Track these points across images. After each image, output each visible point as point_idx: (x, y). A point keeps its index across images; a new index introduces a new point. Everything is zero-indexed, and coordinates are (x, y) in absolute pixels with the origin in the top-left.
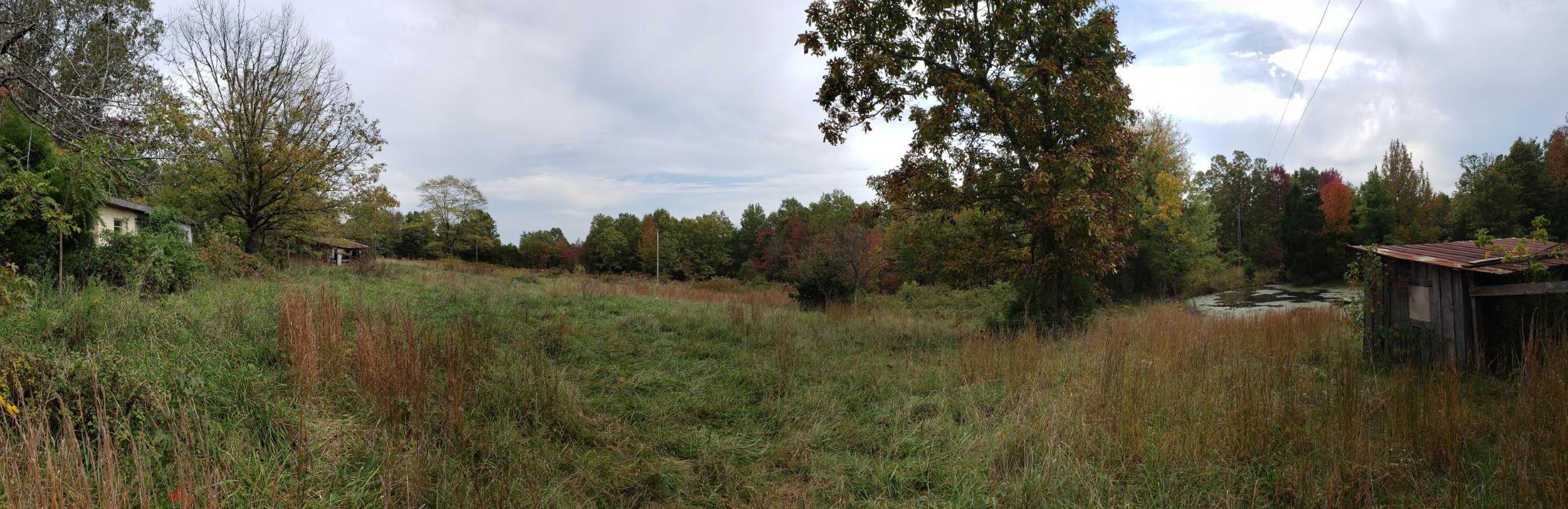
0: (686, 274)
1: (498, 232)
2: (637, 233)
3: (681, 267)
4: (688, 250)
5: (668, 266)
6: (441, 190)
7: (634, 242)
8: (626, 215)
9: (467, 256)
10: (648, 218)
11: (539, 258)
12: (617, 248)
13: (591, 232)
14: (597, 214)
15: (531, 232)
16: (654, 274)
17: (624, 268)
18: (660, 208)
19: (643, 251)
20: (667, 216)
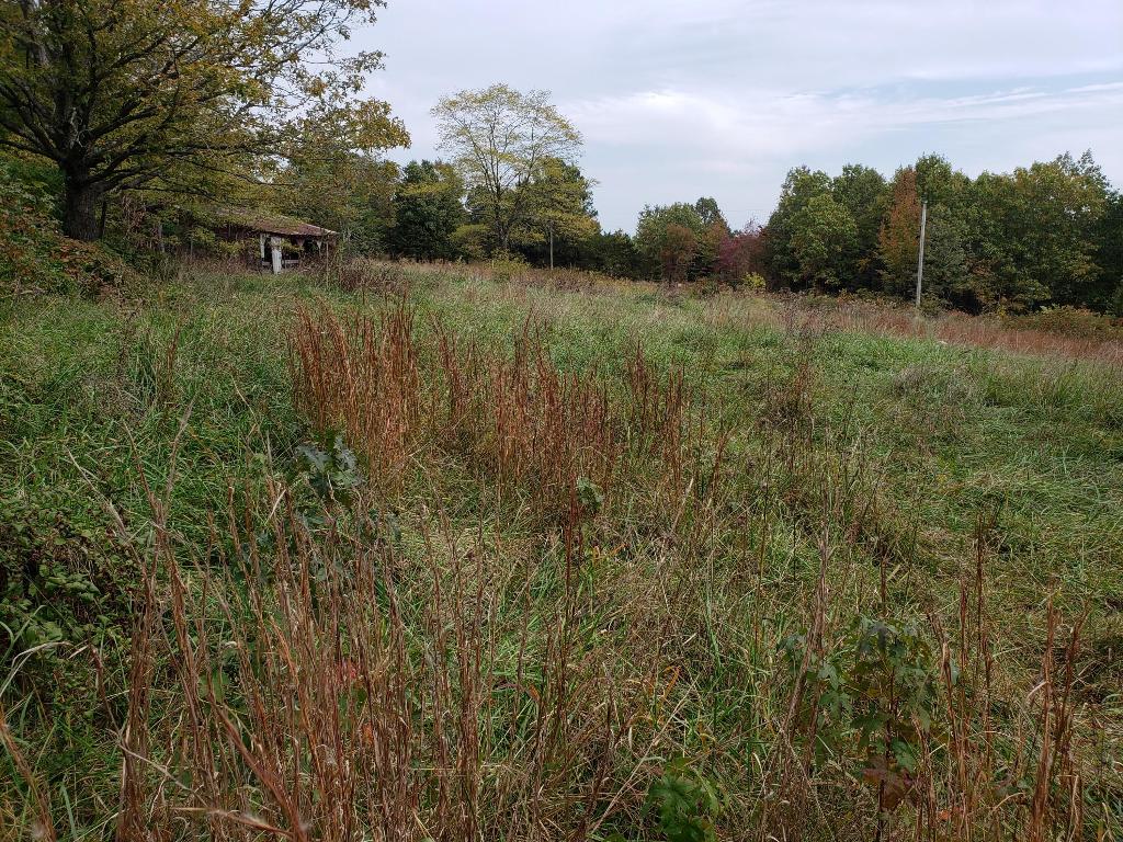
0: (982, 298)
1: (596, 206)
2: (881, 209)
3: (970, 284)
4: (989, 247)
5: (940, 280)
6: (481, 114)
7: (871, 226)
8: (857, 169)
9: (534, 256)
10: (903, 176)
11: (673, 259)
12: (836, 238)
13: (782, 205)
14: (797, 165)
17: (844, 284)
18: (929, 153)
19: (889, 249)
20: (945, 173)
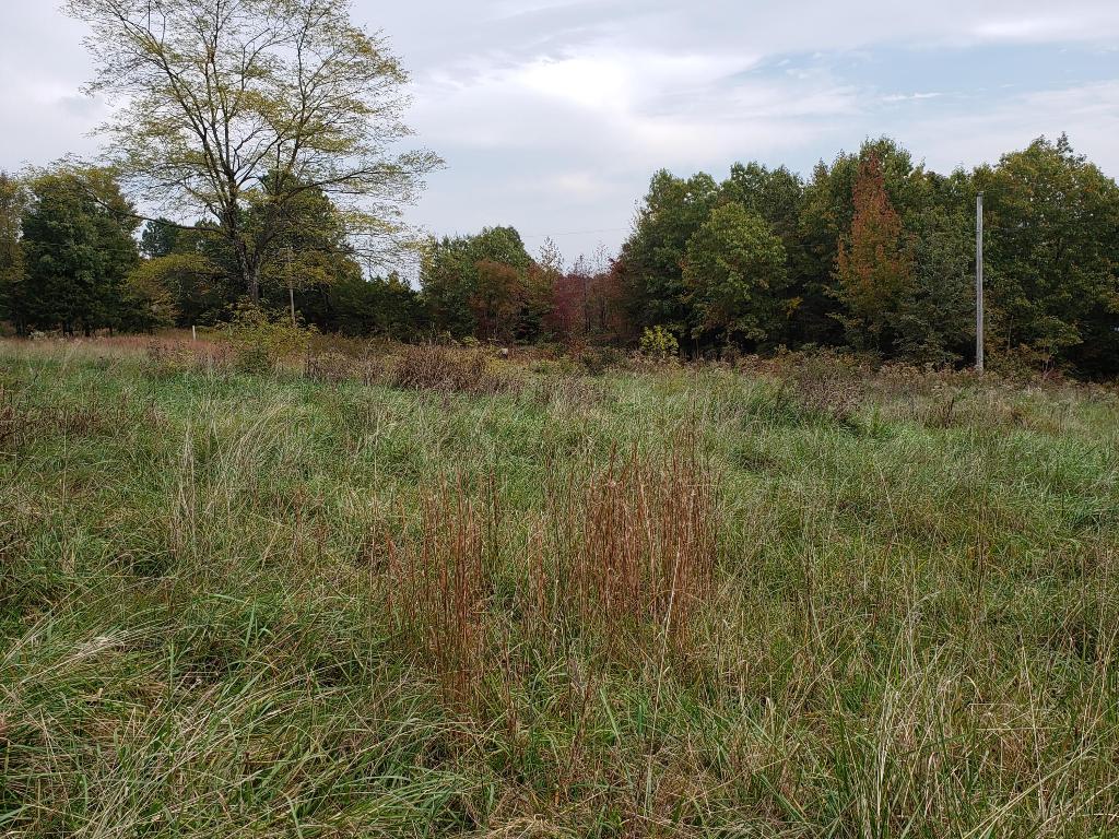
8: (752, 170)
12: (755, 269)
13: (645, 226)
15: (452, 238)
16: (968, 358)
18: (875, 138)
20: (902, 164)
